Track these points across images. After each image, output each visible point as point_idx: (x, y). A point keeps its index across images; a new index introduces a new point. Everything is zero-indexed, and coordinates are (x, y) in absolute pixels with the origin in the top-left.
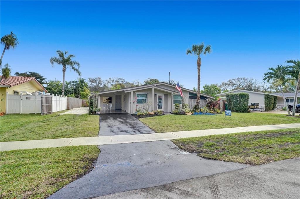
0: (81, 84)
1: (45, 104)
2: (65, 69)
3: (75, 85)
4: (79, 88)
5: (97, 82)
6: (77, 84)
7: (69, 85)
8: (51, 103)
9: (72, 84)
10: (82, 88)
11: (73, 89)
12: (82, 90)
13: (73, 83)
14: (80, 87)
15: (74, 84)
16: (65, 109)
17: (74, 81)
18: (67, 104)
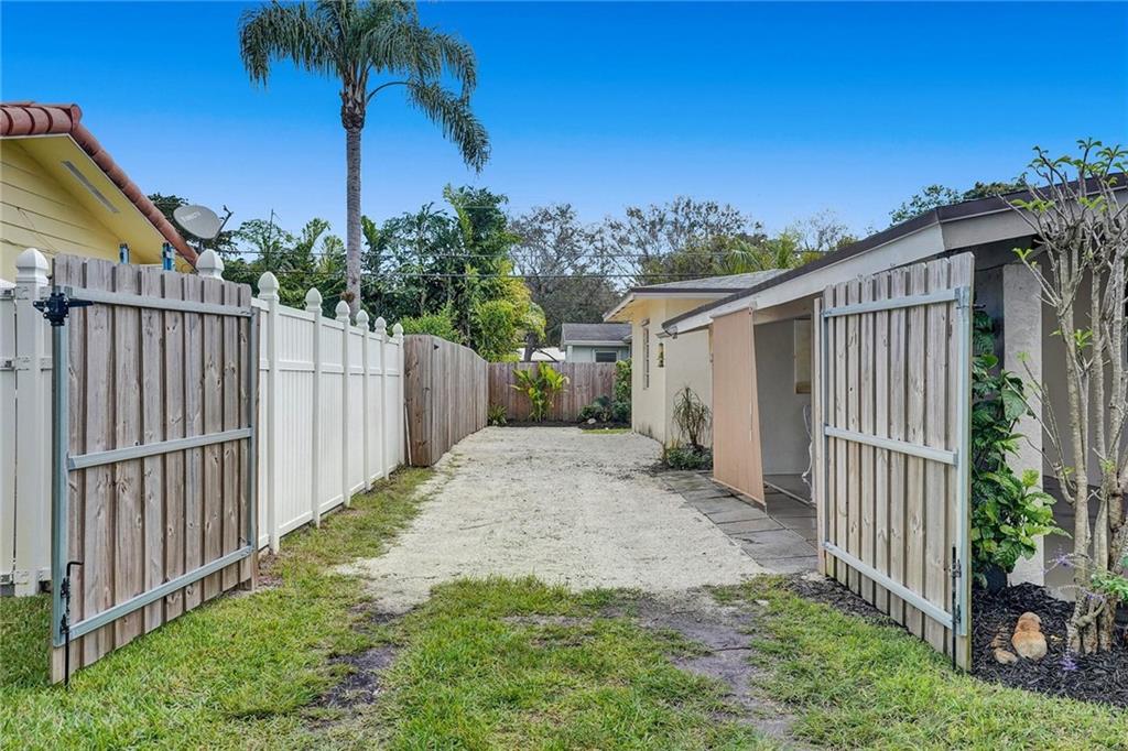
0: (477, 239)
1: (128, 450)
2: (362, 105)
3: (433, 248)
4: (461, 270)
5: (551, 239)
6: (444, 241)
7: (384, 253)
8: (247, 409)
9: (411, 242)
10: (485, 272)
11: (417, 284)
12: (485, 283)
13: (413, 236)
14: (473, 265)
15: (422, 242)
16: (391, 467)
17: (421, 218)
18: (407, 405)
